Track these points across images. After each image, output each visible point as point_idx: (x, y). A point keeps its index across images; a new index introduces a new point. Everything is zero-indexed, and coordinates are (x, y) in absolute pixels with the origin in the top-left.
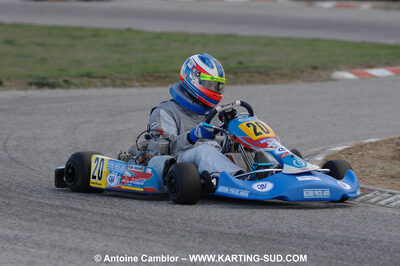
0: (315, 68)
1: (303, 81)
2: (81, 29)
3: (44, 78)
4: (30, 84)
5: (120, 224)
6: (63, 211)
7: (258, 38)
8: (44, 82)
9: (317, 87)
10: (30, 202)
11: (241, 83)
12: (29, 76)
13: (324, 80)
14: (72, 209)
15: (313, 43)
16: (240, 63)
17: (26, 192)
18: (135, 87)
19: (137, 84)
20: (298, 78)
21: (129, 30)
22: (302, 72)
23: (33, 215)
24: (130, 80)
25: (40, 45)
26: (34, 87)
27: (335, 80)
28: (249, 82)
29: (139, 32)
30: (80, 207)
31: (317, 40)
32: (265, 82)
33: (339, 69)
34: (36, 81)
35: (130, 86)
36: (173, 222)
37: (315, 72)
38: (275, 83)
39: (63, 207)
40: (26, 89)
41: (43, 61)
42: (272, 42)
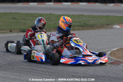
0: (108, 25)
1: (104, 28)
2: (36, 14)
3: (25, 29)
4: (20, 31)
5: (47, 74)
6: (30, 70)
7: (90, 15)
8: (25, 30)
9: (108, 30)
10: (20, 68)
11: (85, 30)
12: (20, 29)
13: (110, 28)
14: (33, 69)
15: (107, 17)
16: (85, 23)
17: (19, 64)
18: (52, 31)
19: (53, 31)
20: (103, 28)
21: (50, 14)
22: (104, 26)
23: (21, 72)
24: (51, 29)
25: (23, 19)
26: (21, 32)
27: (114, 28)
28: (87, 29)
29: (53, 14)
30: (35, 69)
31: (108, 16)
32: (92, 29)
33: (115, 25)
34: (22, 30)
35: (51, 31)
36: (64, 73)
37: (108, 26)
38: (95, 30)
39: (30, 69)
40: (19, 33)
41: (24, 24)
42: (95, 17)
